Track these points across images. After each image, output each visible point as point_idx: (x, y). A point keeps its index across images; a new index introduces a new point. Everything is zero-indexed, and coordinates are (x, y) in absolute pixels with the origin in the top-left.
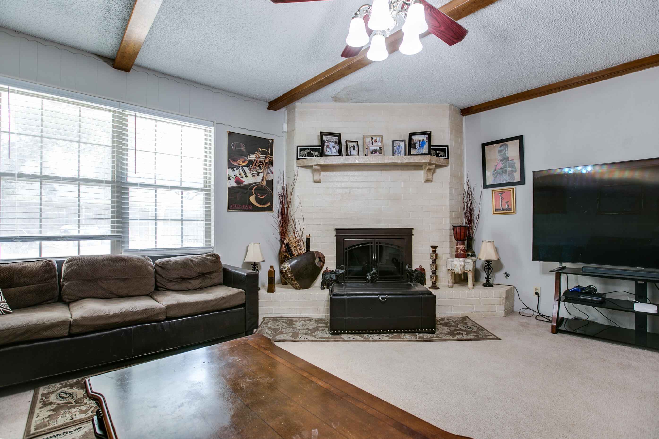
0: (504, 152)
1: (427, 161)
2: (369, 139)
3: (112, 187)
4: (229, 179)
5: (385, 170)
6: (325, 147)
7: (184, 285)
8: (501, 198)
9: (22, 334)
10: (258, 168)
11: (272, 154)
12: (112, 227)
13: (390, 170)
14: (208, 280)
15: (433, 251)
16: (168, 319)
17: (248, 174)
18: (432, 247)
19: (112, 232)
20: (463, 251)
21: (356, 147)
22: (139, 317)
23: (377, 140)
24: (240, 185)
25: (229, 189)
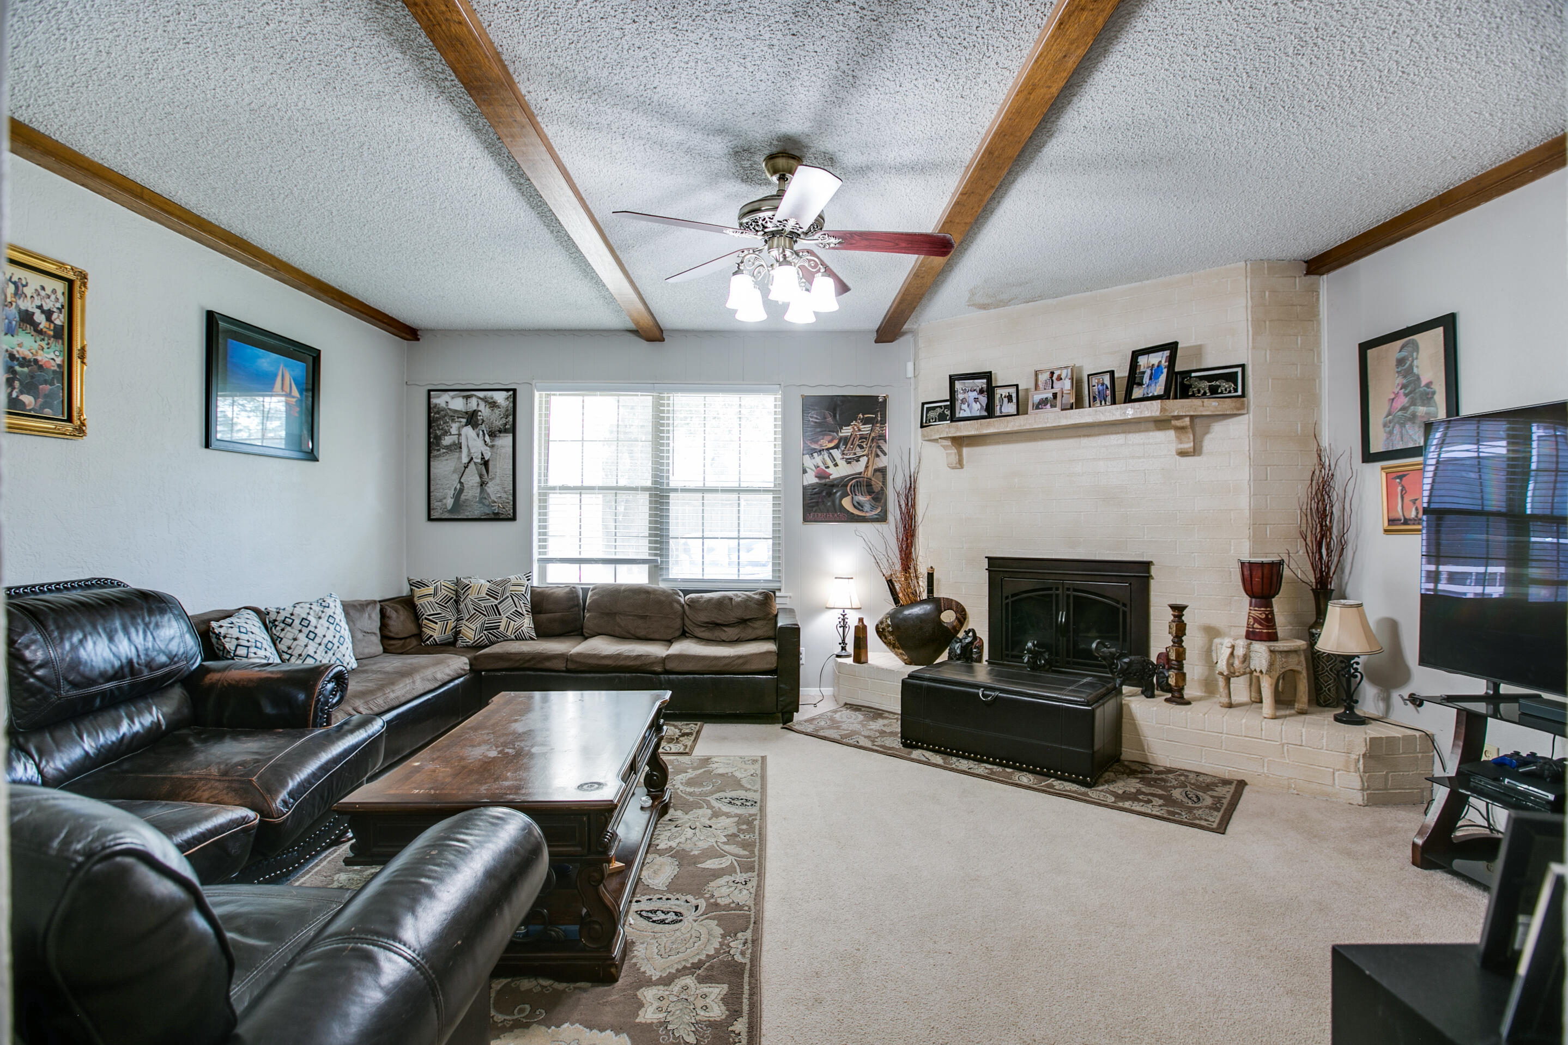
0: (1408, 363)
1: (1154, 414)
2: (1047, 375)
3: (651, 496)
4: (805, 471)
5: (1088, 436)
6: (958, 404)
7: (718, 634)
8: (1400, 488)
9: (529, 661)
10: (858, 449)
11: (883, 422)
12: (650, 549)
13: (1100, 435)
14: (750, 631)
15: (1175, 616)
16: (667, 672)
17: (839, 461)
18: (1174, 607)
19: (650, 554)
20: (1260, 624)
21: (1014, 395)
22: (632, 663)
23: (1063, 377)
24: (823, 481)
25: (804, 488)
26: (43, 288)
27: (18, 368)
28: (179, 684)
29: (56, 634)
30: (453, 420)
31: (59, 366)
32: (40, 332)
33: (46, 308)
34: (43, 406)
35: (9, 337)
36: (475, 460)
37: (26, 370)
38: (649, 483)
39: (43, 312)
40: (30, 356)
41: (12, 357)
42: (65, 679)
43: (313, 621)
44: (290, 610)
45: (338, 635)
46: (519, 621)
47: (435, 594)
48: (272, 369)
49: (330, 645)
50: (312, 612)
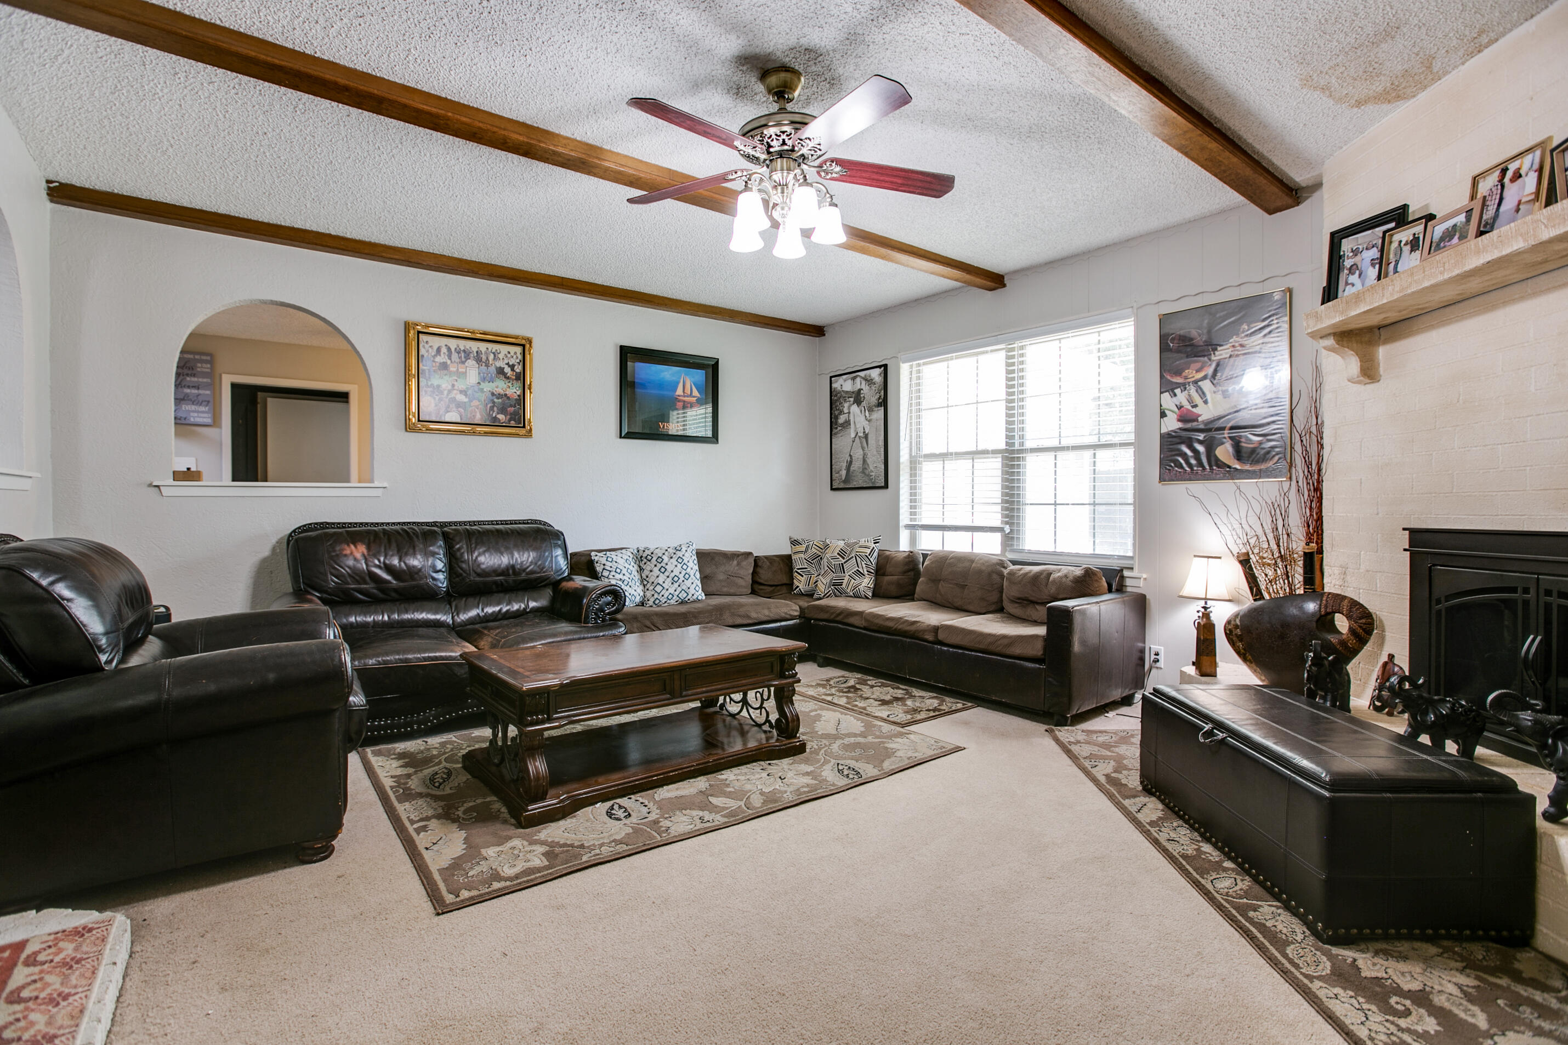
2: (1494, 178)
3: (1003, 458)
4: (1163, 415)
12: (1002, 516)
17: (1211, 396)
19: (1002, 523)
22: (908, 628)
24: (1189, 425)
25: (1163, 436)
26: (509, 353)
27: (496, 400)
28: (551, 587)
29: (473, 546)
30: (845, 401)
31: (519, 396)
32: (508, 378)
33: (511, 363)
34: (510, 421)
35: (491, 383)
36: (859, 434)
37: (500, 400)
38: (1002, 446)
39: (509, 366)
40: (502, 392)
41: (493, 394)
42: (474, 571)
43: (666, 558)
44: (652, 550)
45: (684, 572)
46: (858, 580)
47: (806, 551)
48: (674, 378)
49: (676, 579)
50: (666, 553)
